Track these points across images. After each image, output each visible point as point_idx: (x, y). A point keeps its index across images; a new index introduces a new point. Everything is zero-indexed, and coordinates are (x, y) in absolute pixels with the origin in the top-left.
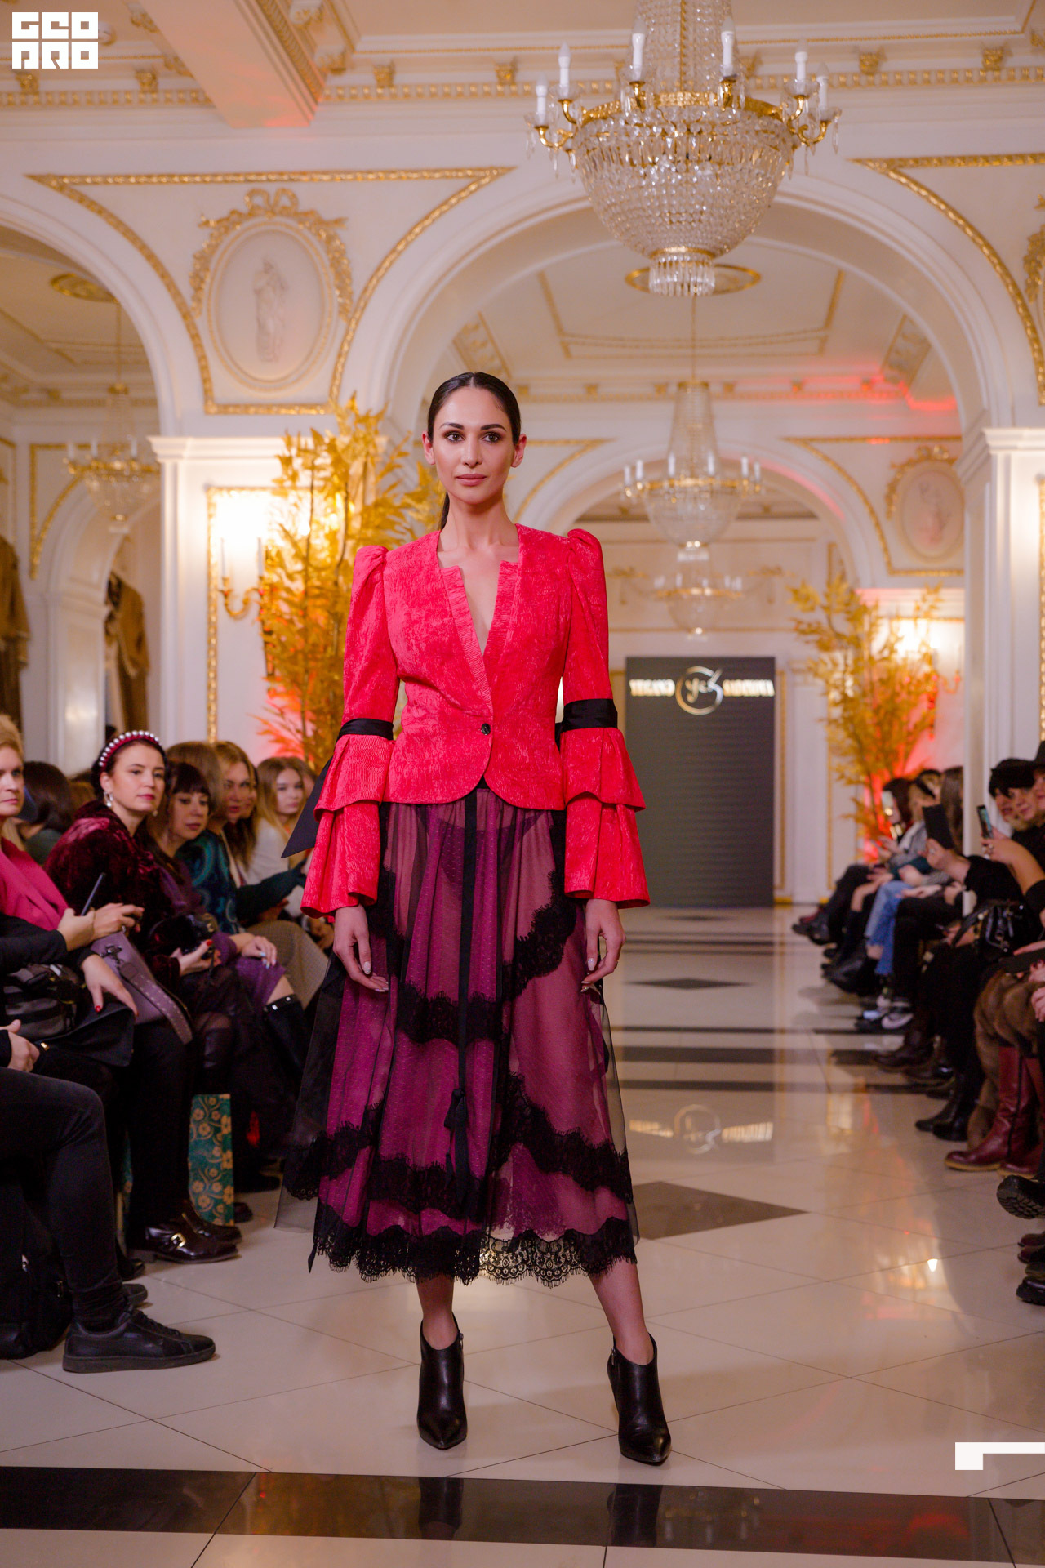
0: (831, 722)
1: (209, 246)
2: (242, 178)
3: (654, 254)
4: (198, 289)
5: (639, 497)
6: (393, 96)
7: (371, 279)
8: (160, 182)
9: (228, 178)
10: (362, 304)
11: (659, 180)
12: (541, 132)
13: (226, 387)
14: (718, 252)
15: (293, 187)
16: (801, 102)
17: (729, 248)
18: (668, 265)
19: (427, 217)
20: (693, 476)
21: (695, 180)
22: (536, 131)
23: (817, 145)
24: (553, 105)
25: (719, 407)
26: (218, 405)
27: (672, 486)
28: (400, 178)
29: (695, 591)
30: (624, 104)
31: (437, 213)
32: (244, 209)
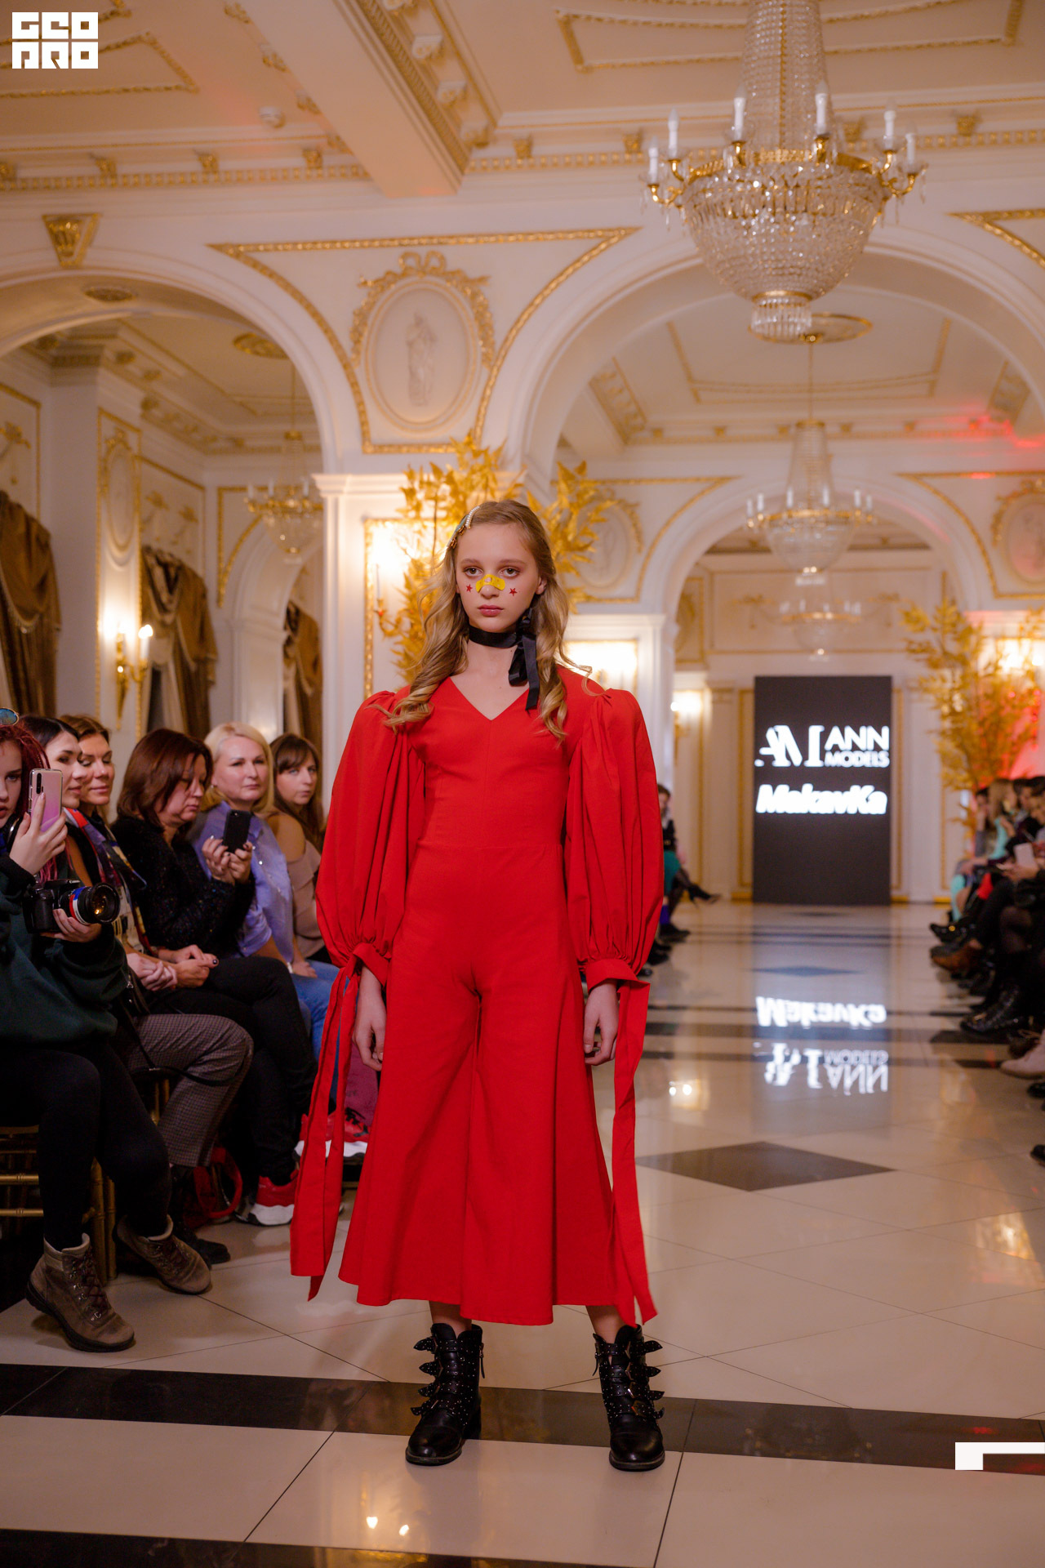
0: (943, 733)
1: (366, 304)
2: (396, 243)
3: (756, 297)
4: (357, 342)
5: (760, 527)
6: (532, 166)
7: (511, 330)
8: (324, 248)
9: (384, 243)
10: (503, 353)
11: (760, 230)
12: (654, 190)
13: (382, 429)
14: (814, 295)
15: (442, 250)
16: (889, 156)
17: (824, 290)
18: (768, 307)
19: (561, 274)
20: (810, 508)
21: (792, 229)
22: (649, 189)
23: (906, 196)
24: (663, 165)
25: (835, 447)
26: (375, 446)
27: (790, 517)
28: (538, 239)
29: (817, 616)
30: (726, 160)
31: (570, 270)
32: (398, 270)
